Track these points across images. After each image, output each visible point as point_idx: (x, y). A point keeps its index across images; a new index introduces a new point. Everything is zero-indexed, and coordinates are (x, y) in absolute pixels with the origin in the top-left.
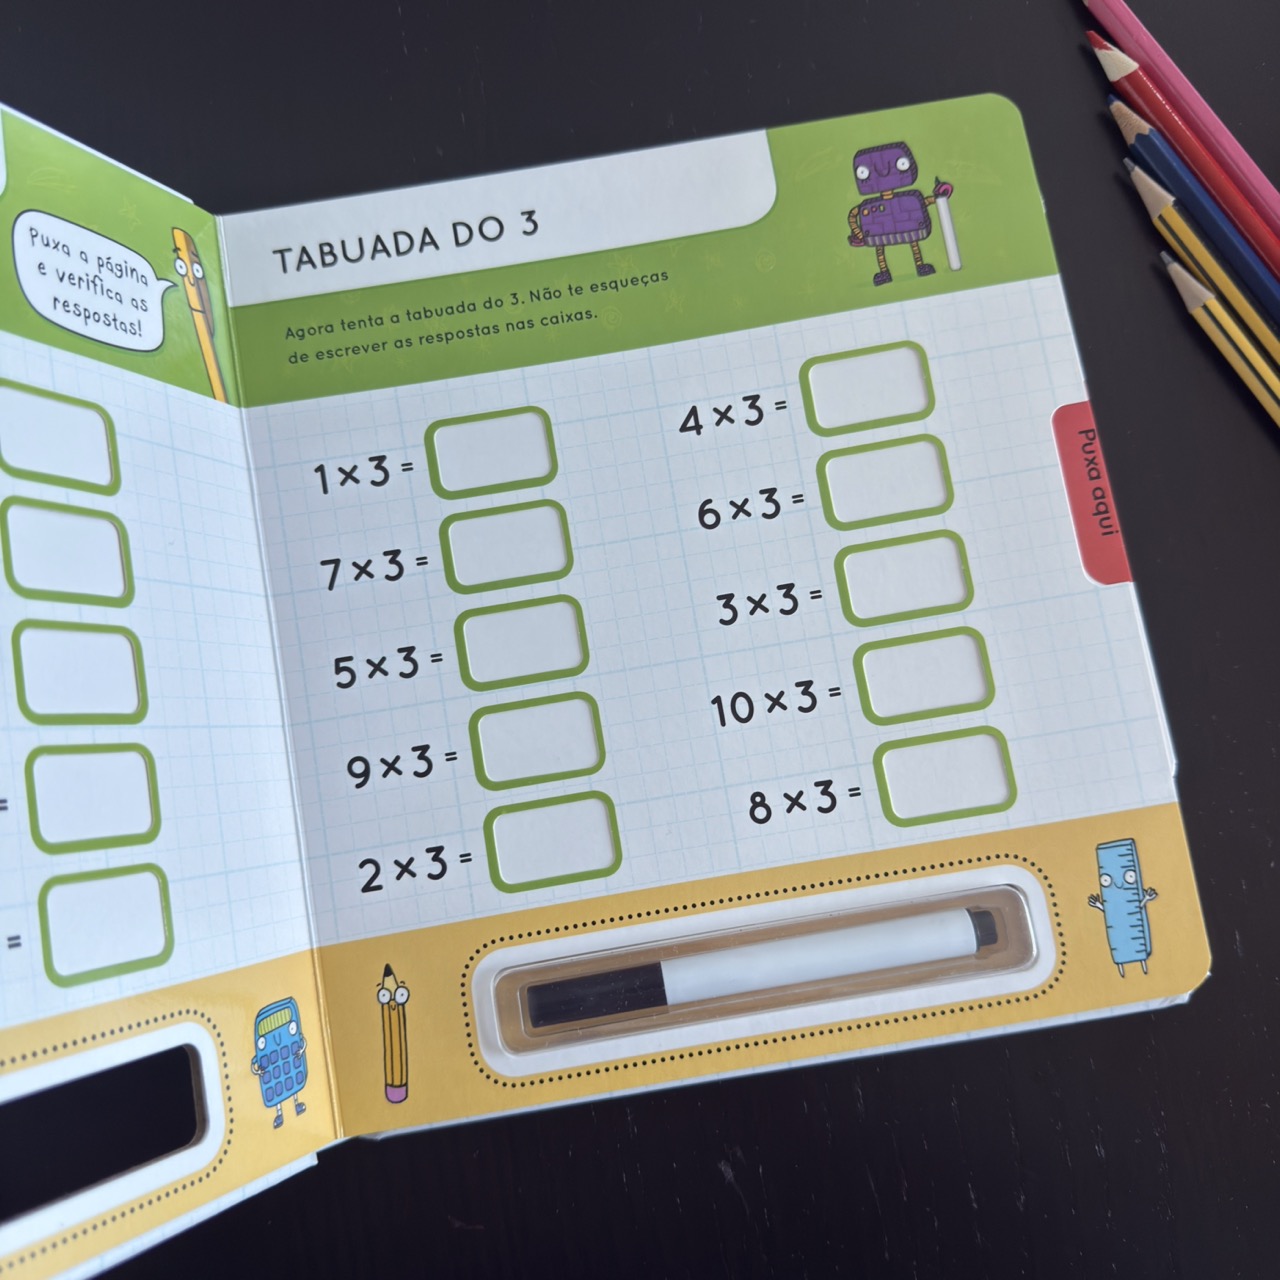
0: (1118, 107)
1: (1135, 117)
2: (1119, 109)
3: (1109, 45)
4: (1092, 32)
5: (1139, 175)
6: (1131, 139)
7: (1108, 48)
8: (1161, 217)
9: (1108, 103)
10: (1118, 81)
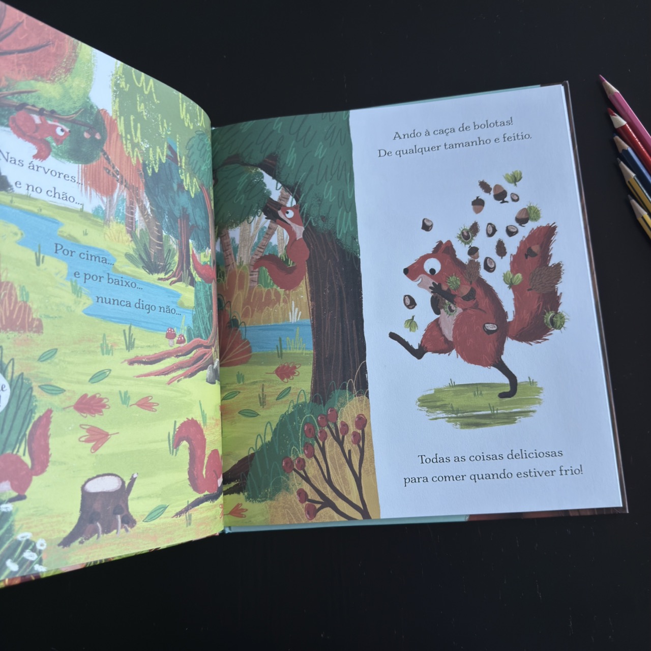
0: (617, 138)
1: (623, 143)
2: (617, 139)
3: (616, 114)
4: (610, 109)
5: (623, 165)
6: (620, 151)
7: (616, 116)
8: (629, 182)
9: (614, 136)
10: (618, 128)
